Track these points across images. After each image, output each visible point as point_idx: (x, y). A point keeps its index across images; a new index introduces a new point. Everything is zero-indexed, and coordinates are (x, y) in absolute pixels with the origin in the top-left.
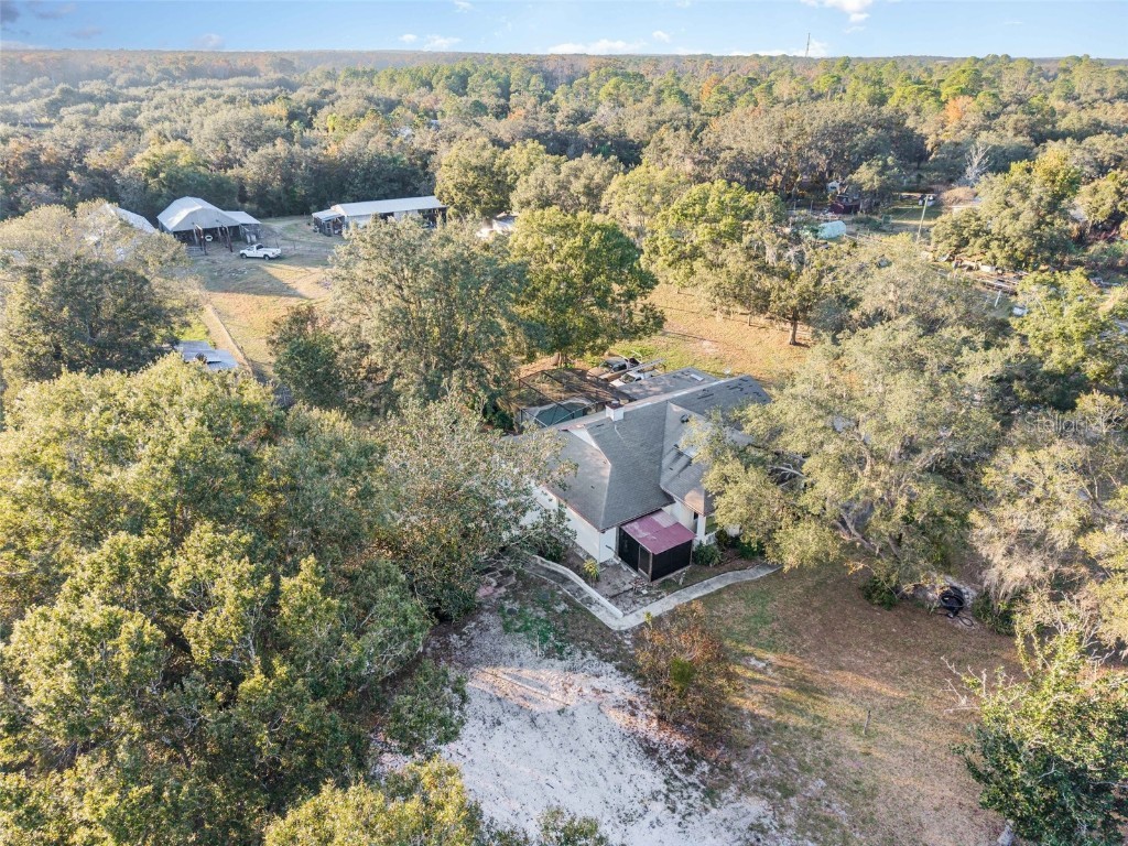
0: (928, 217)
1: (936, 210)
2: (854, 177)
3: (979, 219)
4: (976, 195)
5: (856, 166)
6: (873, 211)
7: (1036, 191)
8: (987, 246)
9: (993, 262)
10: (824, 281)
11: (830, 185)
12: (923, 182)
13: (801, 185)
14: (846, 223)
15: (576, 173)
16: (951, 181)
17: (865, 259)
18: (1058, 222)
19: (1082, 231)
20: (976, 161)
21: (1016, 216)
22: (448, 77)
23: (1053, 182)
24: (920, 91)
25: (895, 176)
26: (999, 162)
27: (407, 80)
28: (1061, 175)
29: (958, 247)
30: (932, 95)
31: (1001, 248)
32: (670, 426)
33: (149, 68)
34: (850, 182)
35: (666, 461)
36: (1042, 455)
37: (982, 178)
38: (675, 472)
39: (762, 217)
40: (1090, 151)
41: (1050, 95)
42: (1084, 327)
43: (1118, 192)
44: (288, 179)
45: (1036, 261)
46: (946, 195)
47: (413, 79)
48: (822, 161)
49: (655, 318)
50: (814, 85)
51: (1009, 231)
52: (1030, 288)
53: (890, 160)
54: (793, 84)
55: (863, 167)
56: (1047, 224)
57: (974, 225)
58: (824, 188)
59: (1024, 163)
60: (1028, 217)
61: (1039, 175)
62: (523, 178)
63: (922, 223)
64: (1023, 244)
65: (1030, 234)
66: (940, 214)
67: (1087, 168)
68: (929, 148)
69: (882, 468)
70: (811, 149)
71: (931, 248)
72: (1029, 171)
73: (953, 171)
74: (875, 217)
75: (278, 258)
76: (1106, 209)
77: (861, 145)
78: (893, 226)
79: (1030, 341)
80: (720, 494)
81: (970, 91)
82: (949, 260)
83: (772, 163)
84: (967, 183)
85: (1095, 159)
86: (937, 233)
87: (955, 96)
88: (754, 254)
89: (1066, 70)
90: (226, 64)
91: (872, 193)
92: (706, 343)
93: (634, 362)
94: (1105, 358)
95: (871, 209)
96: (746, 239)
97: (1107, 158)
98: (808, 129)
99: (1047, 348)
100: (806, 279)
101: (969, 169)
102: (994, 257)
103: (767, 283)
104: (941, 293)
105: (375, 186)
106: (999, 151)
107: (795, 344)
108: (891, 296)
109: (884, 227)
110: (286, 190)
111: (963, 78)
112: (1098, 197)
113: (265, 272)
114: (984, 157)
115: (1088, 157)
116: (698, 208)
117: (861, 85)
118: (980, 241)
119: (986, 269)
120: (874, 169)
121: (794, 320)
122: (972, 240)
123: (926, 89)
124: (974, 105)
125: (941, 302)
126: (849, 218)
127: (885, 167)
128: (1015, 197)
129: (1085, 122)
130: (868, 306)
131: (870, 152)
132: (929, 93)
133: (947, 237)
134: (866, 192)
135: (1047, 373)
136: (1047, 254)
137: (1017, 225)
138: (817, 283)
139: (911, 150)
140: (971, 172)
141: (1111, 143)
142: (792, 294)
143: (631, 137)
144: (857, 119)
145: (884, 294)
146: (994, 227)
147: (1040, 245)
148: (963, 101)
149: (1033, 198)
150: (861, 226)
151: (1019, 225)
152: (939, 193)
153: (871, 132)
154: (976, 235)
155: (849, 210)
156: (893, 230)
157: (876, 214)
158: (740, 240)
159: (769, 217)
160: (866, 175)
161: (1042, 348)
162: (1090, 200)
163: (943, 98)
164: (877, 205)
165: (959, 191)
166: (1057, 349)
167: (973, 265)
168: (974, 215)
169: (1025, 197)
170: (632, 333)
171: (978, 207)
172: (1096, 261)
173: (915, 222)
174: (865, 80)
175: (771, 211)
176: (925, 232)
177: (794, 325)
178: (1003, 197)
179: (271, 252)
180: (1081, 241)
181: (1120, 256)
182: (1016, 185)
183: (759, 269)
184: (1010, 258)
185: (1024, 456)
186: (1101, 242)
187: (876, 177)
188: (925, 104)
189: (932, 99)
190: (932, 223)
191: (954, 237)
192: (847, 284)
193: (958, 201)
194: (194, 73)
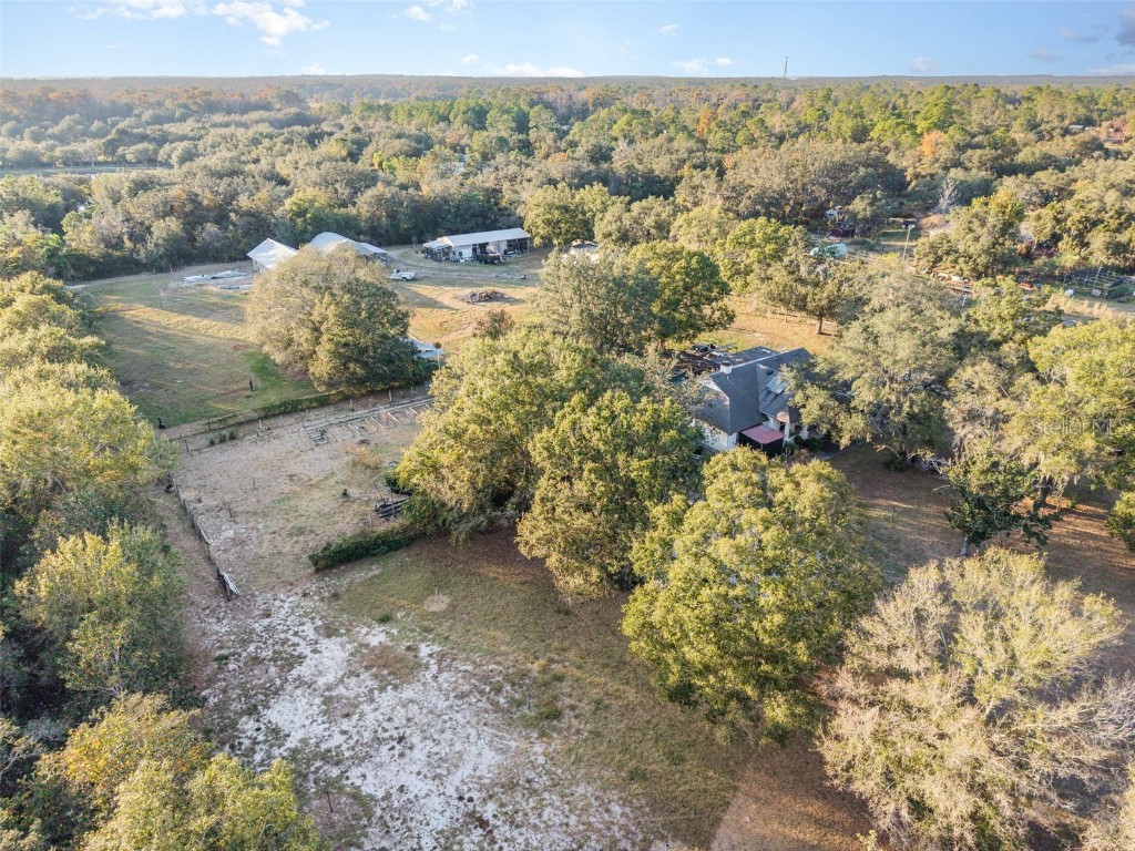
0: (911, 240)
1: (916, 234)
2: (851, 207)
3: (949, 242)
4: (948, 222)
5: (852, 198)
6: (866, 234)
7: (991, 220)
8: (956, 261)
9: (961, 274)
10: (843, 288)
11: (828, 212)
12: (904, 207)
13: (805, 214)
14: (847, 245)
15: (646, 211)
16: (928, 209)
17: (872, 273)
18: (1007, 243)
19: (1029, 249)
20: (947, 193)
21: (977, 239)
22: (464, 113)
23: (1004, 213)
24: (898, 124)
25: (883, 206)
26: (965, 196)
27: (425, 115)
28: (1010, 208)
29: (935, 262)
30: (909, 129)
31: (966, 263)
32: (760, 378)
33: (169, 104)
34: (847, 211)
35: (761, 397)
36: (977, 368)
37: (951, 209)
38: (768, 402)
39: (796, 244)
40: (1037, 185)
41: (1014, 123)
42: (1012, 311)
43: (1055, 218)
44: (392, 216)
45: (993, 272)
46: (924, 221)
47: (431, 114)
48: (822, 194)
49: (727, 315)
50: (802, 117)
51: (972, 250)
52: (980, 289)
53: (878, 194)
54: (784, 117)
55: (857, 200)
56: (1000, 244)
57: (946, 246)
58: (823, 215)
59: (983, 199)
60: (985, 241)
61: (993, 208)
62: (599, 215)
63: (906, 244)
64: (983, 260)
65: (987, 252)
66: (919, 236)
67: (1034, 199)
68: (908, 179)
69: (895, 386)
70: (814, 185)
71: (915, 263)
72: (986, 204)
73: (928, 200)
74: (868, 239)
75: (414, 280)
76: (1047, 231)
77: (855, 181)
78: (884, 246)
79: (981, 323)
80: (804, 406)
81: (942, 126)
82: (928, 273)
83: (783, 196)
84: (941, 212)
85: (1041, 191)
86: (918, 253)
87: (929, 130)
88: (793, 269)
89: (1029, 99)
90: (241, 98)
91: (866, 220)
92: (757, 335)
93: (712, 347)
94: (1026, 331)
95: (864, 233)
96: (786, 260)
97: (1051, 190)
98: (811, 169)
99: (992, 326)
100: (831, 287)
101: (941, 201)
102: (961, 270)
103: (802, 290)
104: (923, 295)
105: (465, 221)
106: (966, 185)
107: (821, 333)
108: (891, 297)
109: (877, 248)
110: (393, 226)
111: (935, 111)
112: (1042, 221)
113: (409, 290)
114: (954, 190)
115: (1035, 190)
116: (748, 238)
117: (845, 118)
118: (951, 258)
119: (956, 279)
120: (867, 201)
121: (821, 316)
122: (945, 258)
123: (903, 123)
124: (945, 138)
125: (924, 301)
126: (849, 240)
127: (875, 199)
128: (976, 224)
129: (1037, 156)
130: (875, 303)
131: (862, 187)
132: (905, 126)
133: (926, 255)
134: (860, 220)
135: (991, 341)
136: (1000, 267)
137: (977, 245)
138: (839, 290)
139: (894, 182)
140: (943, 203)
141: (1054, 177)
142: (822, 297)
143: (657, 173)
144: (849, 159)
145: (886, 295)
146: (961, 248)
147: (995, 260)
148: (936, 135)
149: (989, 225)
150: (858, 246)
151: (978, 246)
152: (919, 220)
153: (862, 171)
154: (948, 253)
155: (846, 234)
156: (883, 250)
157: (869, 237)
158: (781, 260)
159: (801, 244)
160: (859, 205)
161: (988, 326)
162: (1035, 224)
163: (918, 131)
164: (869, 229)
165: (934, 219)
166: (998, 327)
167: (947, 276)
168: (945, 238)
169: (983, 224)
170: (712, 326)
171: (948, 232)
172: (1038, 271)
173: (900, 244)
174: (848, 113)
175: (802, 239)
176: (909, 250)
177: (820, 320)
178: (967, 225)
179: (408, 275)
180: (1028, 257)
181: (1056, 267)
182: (976, 216)
183: (796, 281)
184: (973, 270)
185: (969, 369)
186: (1044, 257)
187: (868, 208)
188: (903, 137)
189: (908, 133)
190: (914, 244)
191: (931, 255)
192: (861, 289)
193: (934, 226)
194: (212, 108)
